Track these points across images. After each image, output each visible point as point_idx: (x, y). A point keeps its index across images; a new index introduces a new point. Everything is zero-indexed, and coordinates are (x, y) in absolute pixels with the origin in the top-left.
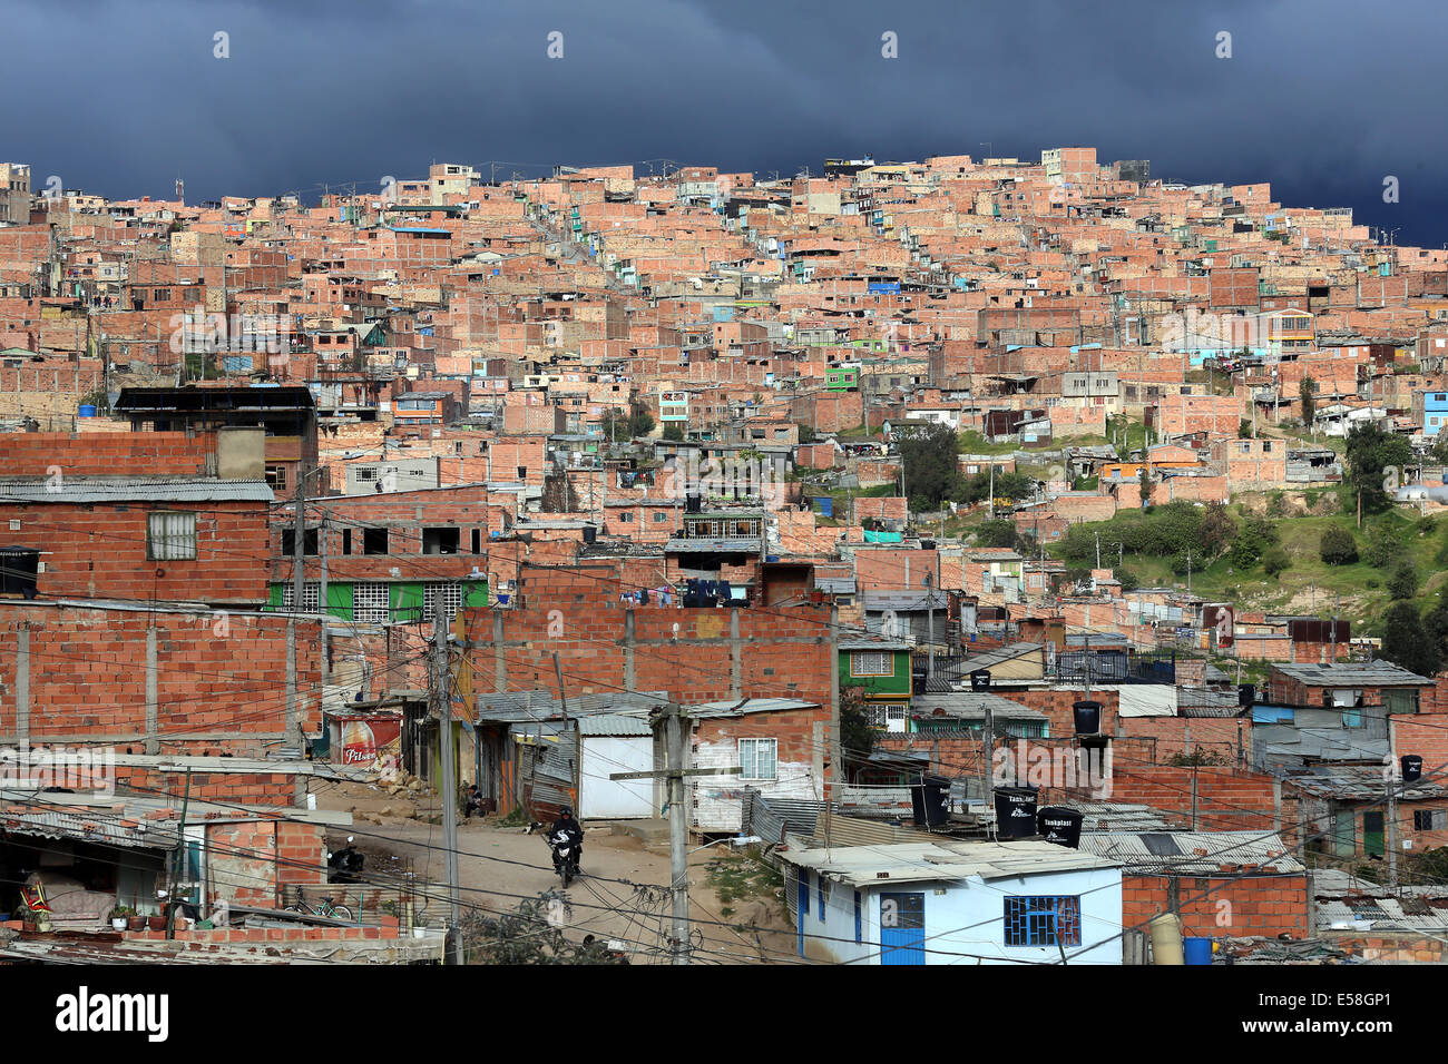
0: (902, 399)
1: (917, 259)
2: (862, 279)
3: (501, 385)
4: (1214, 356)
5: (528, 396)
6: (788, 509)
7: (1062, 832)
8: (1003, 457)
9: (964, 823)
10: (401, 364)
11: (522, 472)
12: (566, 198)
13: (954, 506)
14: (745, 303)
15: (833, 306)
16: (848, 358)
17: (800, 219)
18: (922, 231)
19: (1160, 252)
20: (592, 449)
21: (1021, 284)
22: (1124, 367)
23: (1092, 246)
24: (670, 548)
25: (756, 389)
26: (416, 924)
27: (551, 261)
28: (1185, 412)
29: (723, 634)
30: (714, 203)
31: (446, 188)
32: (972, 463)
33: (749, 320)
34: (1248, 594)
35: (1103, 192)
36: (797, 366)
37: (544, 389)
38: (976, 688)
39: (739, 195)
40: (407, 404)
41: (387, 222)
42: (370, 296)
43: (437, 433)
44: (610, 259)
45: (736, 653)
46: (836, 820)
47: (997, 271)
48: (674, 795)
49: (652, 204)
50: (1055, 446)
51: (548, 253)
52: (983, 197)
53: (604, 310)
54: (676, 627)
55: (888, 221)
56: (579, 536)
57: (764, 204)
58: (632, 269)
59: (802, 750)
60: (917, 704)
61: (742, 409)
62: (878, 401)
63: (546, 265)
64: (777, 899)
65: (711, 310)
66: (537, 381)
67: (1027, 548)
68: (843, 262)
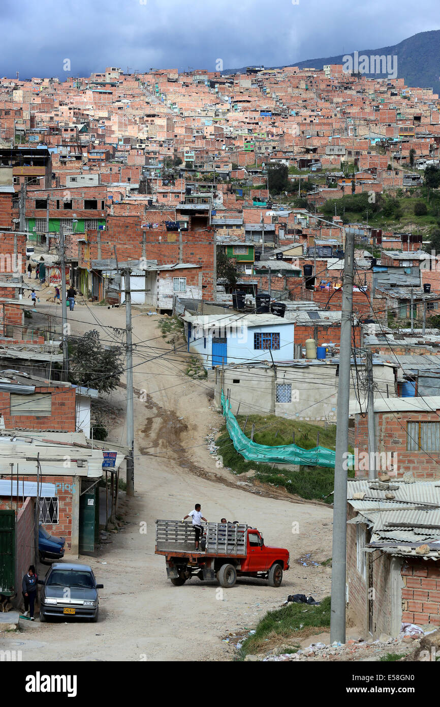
0: (269, 155)
1: (278, 104)
2: (258, 111)
3: (128, 148)
4: (379, 141)
5: (138, 151)
6: (227, 193)
7: (279, 311)
8: (305, 176)
9: (250, 307)
10: (93, 139)
11: (129, 180)
12: (154, 80)
13: (286, 193)
14: (217, 119)
15: (247, 120)
16: (252, 139)
17: (237, 89)
18: (280, 94)
19: (364, 103)
20: (158, 171)
21: (315, 113)
22: (348, 144)
23: (340, 100)
24: (178, 207)
25: (219, 150)
26: (50, 339)
27: (148, 103)
28: (369, 160)
29: (176, 240)
30: (206, 83)
31: (111, 76)
32: (292, 178)
33: (217, 125)
34: (389, 225)
35: (345, 81)
36: (233, 142)
37: (143, 149)
38: (278, 259)
39: (215, 80)
40: (93, 154)
41: (90, 88)
42: (83, 114)
43: (103, 164)
44: (169, 102)
45: (181, 247)
46: (205, 306)
47: (306, 109)
48: (127, 299)
49: (184, 83)
50: (323, 172)
51: (147, 100)
52: (302, 82)
53: (166, 121)
54: (160, 238)
55: (268, 91)
56: (147, 203)
57: (224, 83)
58: (177, 106)
59: (195, 282)
60: (256, 264)
61: (214, 158)
62: (261, 155)
63: (145, 104)
64: (181, 332)
65: (204, 121)
66: (141, 146)
67: (311, 208)
68: (252, 105)
